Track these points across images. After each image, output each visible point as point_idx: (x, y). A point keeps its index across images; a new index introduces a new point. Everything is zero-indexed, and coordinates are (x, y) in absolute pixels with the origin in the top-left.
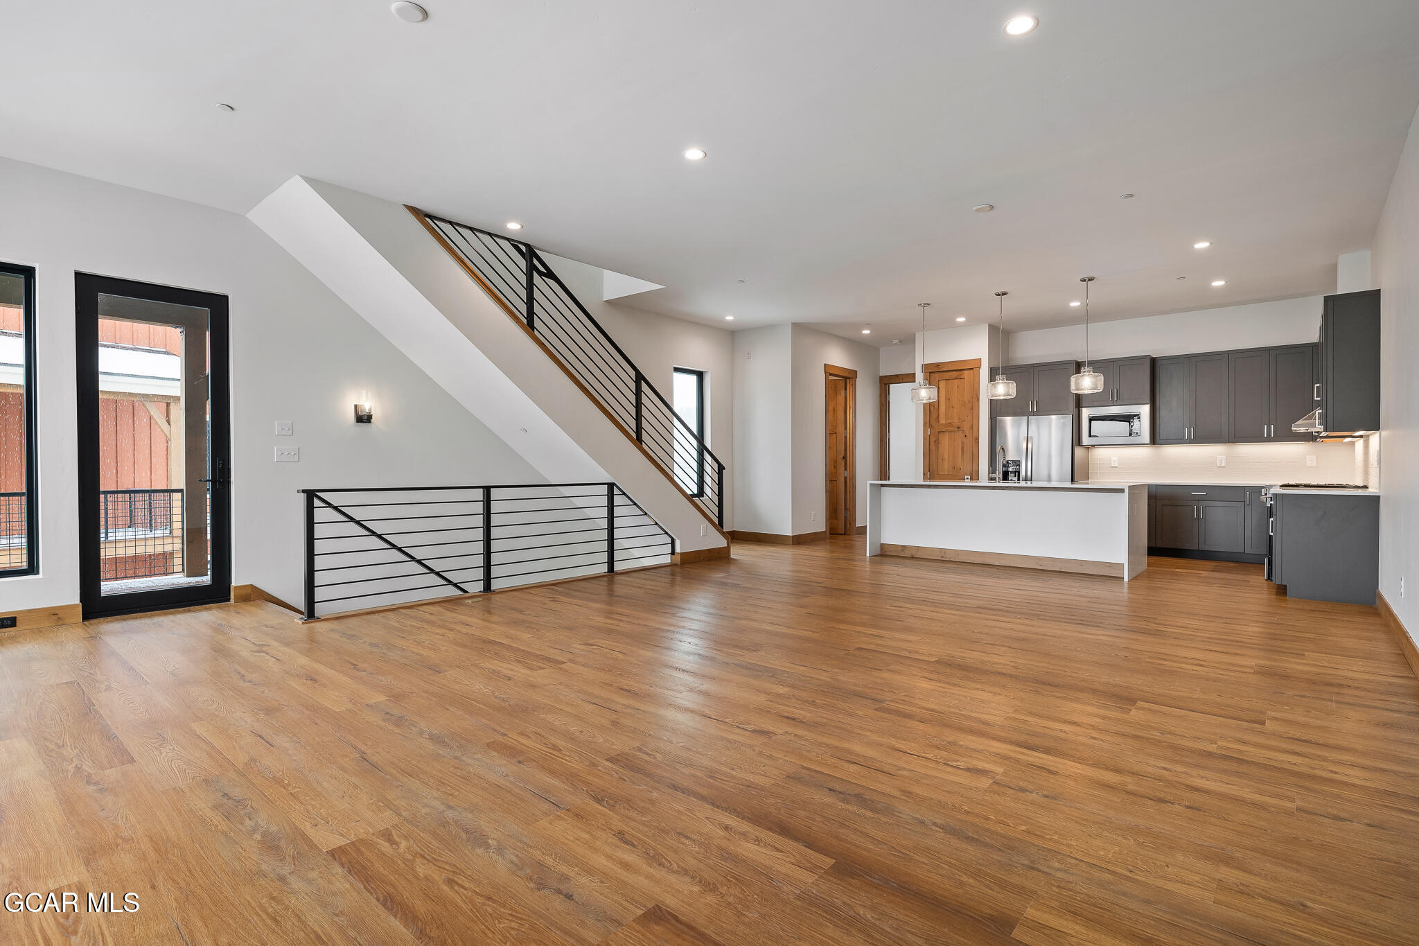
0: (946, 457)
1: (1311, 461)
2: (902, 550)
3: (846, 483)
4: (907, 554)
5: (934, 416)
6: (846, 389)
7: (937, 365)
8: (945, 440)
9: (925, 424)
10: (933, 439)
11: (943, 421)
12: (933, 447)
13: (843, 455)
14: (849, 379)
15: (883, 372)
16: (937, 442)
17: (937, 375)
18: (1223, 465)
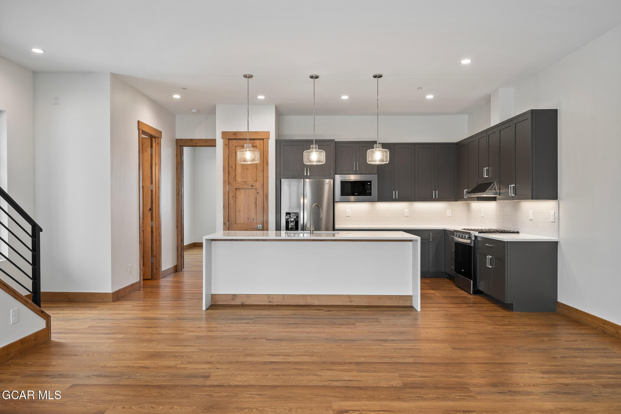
0: (242, 209)
1: (449, 212)
2: (233, 299)
3: (152, 232)
4: (238, 302)
5: (232, 175)
6: (152, 147)
7: (235, 133)
8: (241, 196)
9: (224, 182)
10: (231, 195)
11: (239, 179)
12: (231, 201)
13: (149, 207)
14: (155, 138)
15: (179, 136)
16: (235, 197)
17: (234, 141)
18: (408, 215)
